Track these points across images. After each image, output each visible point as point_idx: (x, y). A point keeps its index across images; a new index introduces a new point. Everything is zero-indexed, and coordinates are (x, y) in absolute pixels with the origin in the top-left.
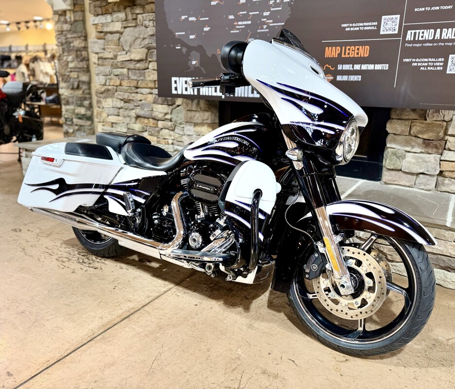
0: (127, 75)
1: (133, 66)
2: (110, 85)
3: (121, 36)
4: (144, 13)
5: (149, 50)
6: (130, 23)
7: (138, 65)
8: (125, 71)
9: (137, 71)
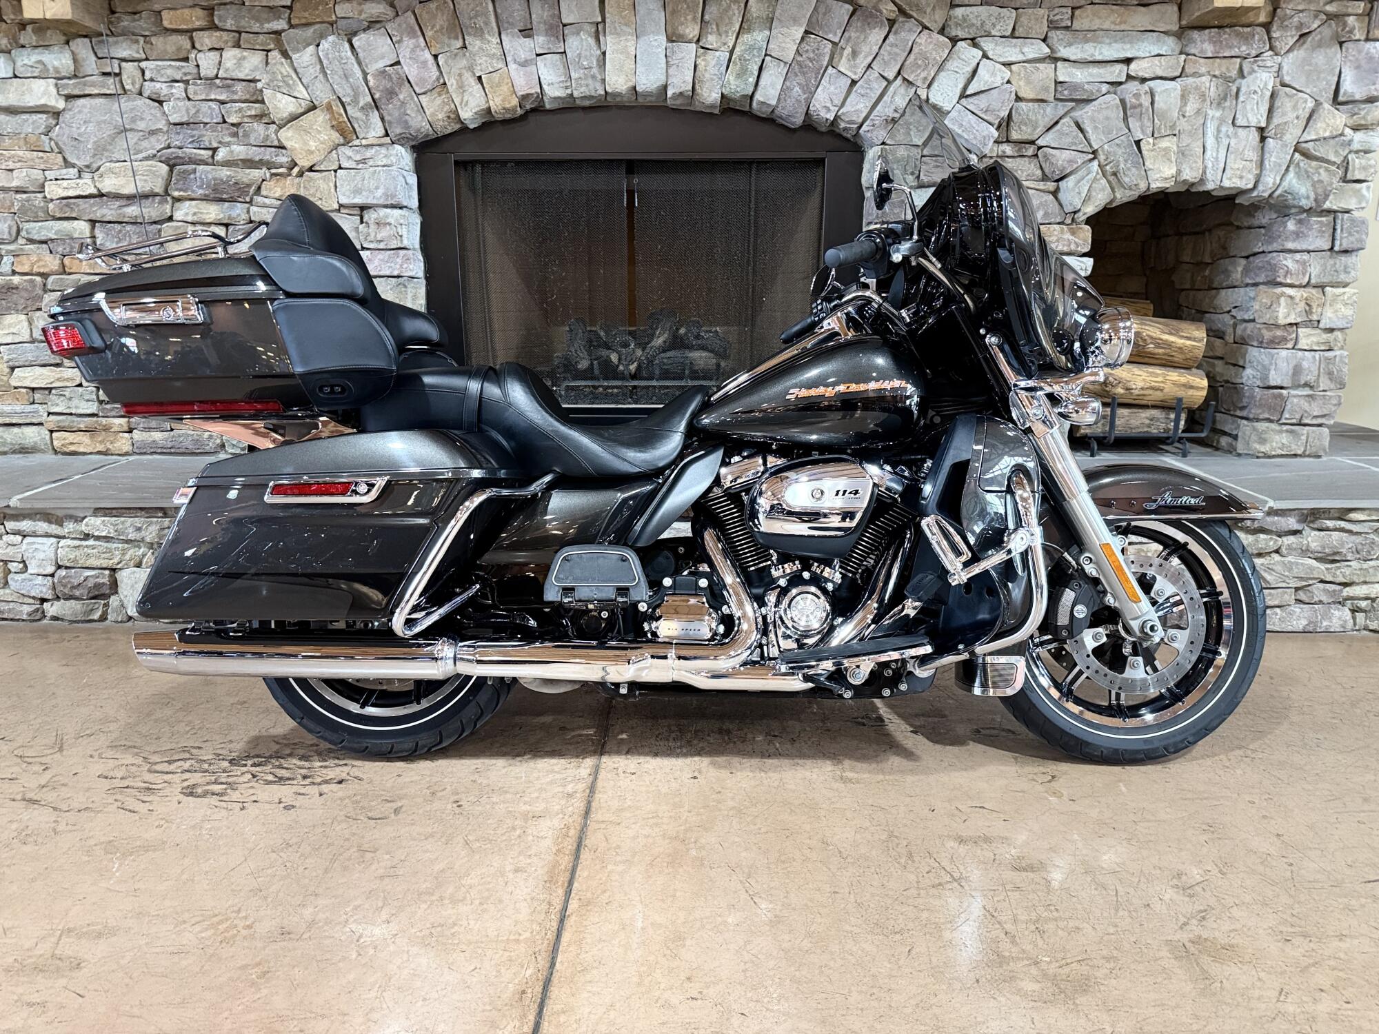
0: (89, 241)
1: (113, 212)
2: (14, 273)
3: (54, 122)
4: (147, 59)
5: (172, 167)
6: (93, 85)
7: (132, 211)
8: (81, 228)
9: (129, 227)
